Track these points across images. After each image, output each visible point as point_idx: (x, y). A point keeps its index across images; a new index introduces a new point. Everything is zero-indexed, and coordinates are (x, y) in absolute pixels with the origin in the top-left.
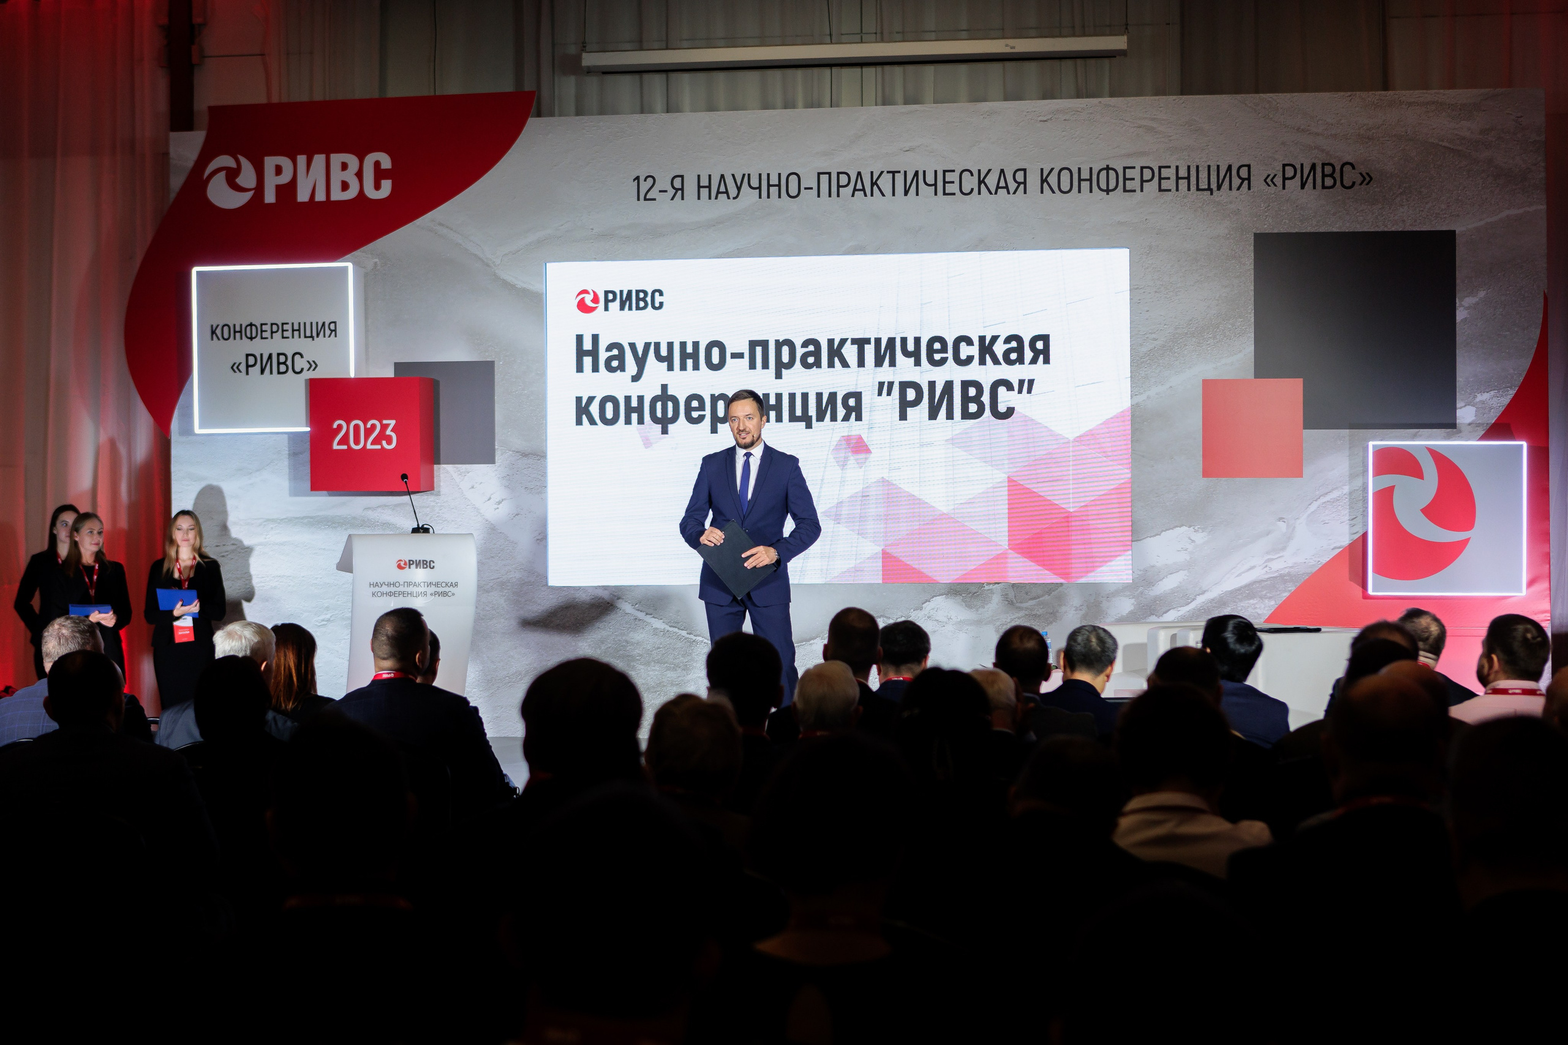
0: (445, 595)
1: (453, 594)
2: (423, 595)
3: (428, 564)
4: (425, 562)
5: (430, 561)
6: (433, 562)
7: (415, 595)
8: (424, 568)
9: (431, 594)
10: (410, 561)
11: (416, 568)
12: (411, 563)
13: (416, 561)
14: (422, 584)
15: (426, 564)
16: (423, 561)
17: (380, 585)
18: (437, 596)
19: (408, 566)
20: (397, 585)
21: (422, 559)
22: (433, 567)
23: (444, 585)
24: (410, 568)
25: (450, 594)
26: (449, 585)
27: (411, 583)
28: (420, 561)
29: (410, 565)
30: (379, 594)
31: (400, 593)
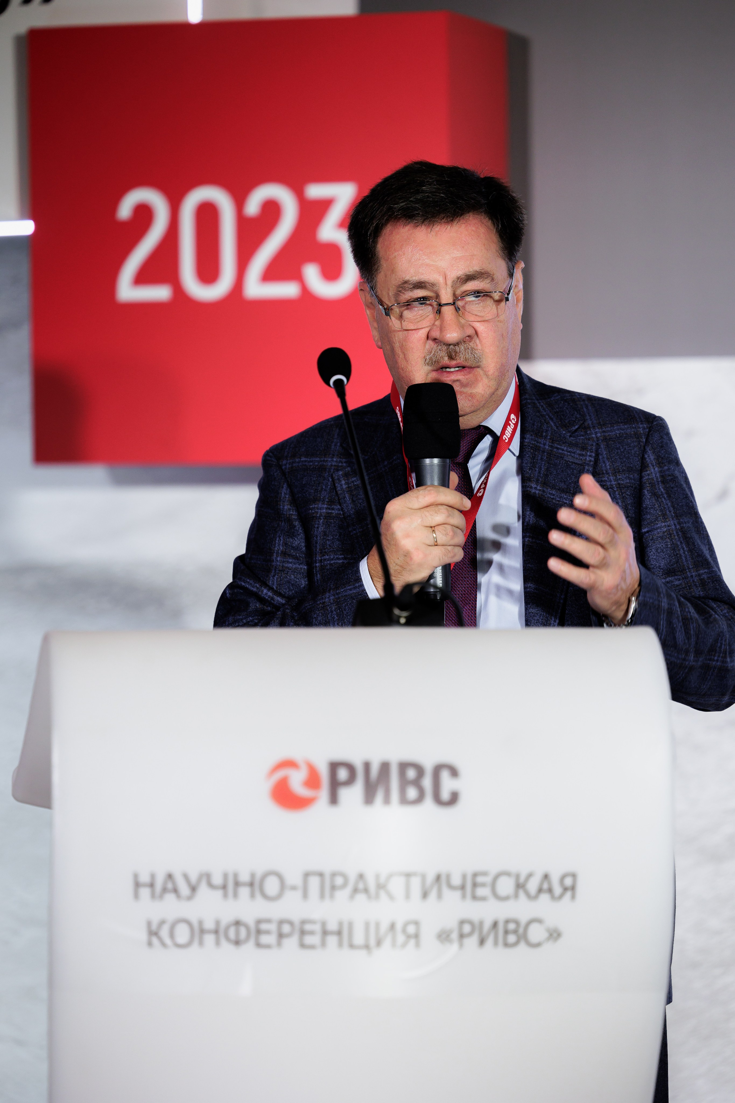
0: (512, 938)
1: (555, 935)
2: (401, 938)
3: (427, 782)
4: (411, 774)
5: (437, 770)
6: (454, 772)
7: (359, 939)
8: (404, 801)
9: (444, 936)
10: (334, 767)
11: (369, 797)
12: (343, 774)
13: (367, 766)
14: (397, 886)
15: (417, 783)
16: (403, 766)
17: (184, 890)
18: (472, 941)
19: (324, 793)
20: (272, 886)
21: (395, 757)
22: (454, 798)
23: (505, 886)
24: (334, 799)
25: (536, 933)
26: (532, 886)
27: (339, 881)
28: (385, 767)
29: (335, 785)
30: (182, 934)
31: (286, 928)
